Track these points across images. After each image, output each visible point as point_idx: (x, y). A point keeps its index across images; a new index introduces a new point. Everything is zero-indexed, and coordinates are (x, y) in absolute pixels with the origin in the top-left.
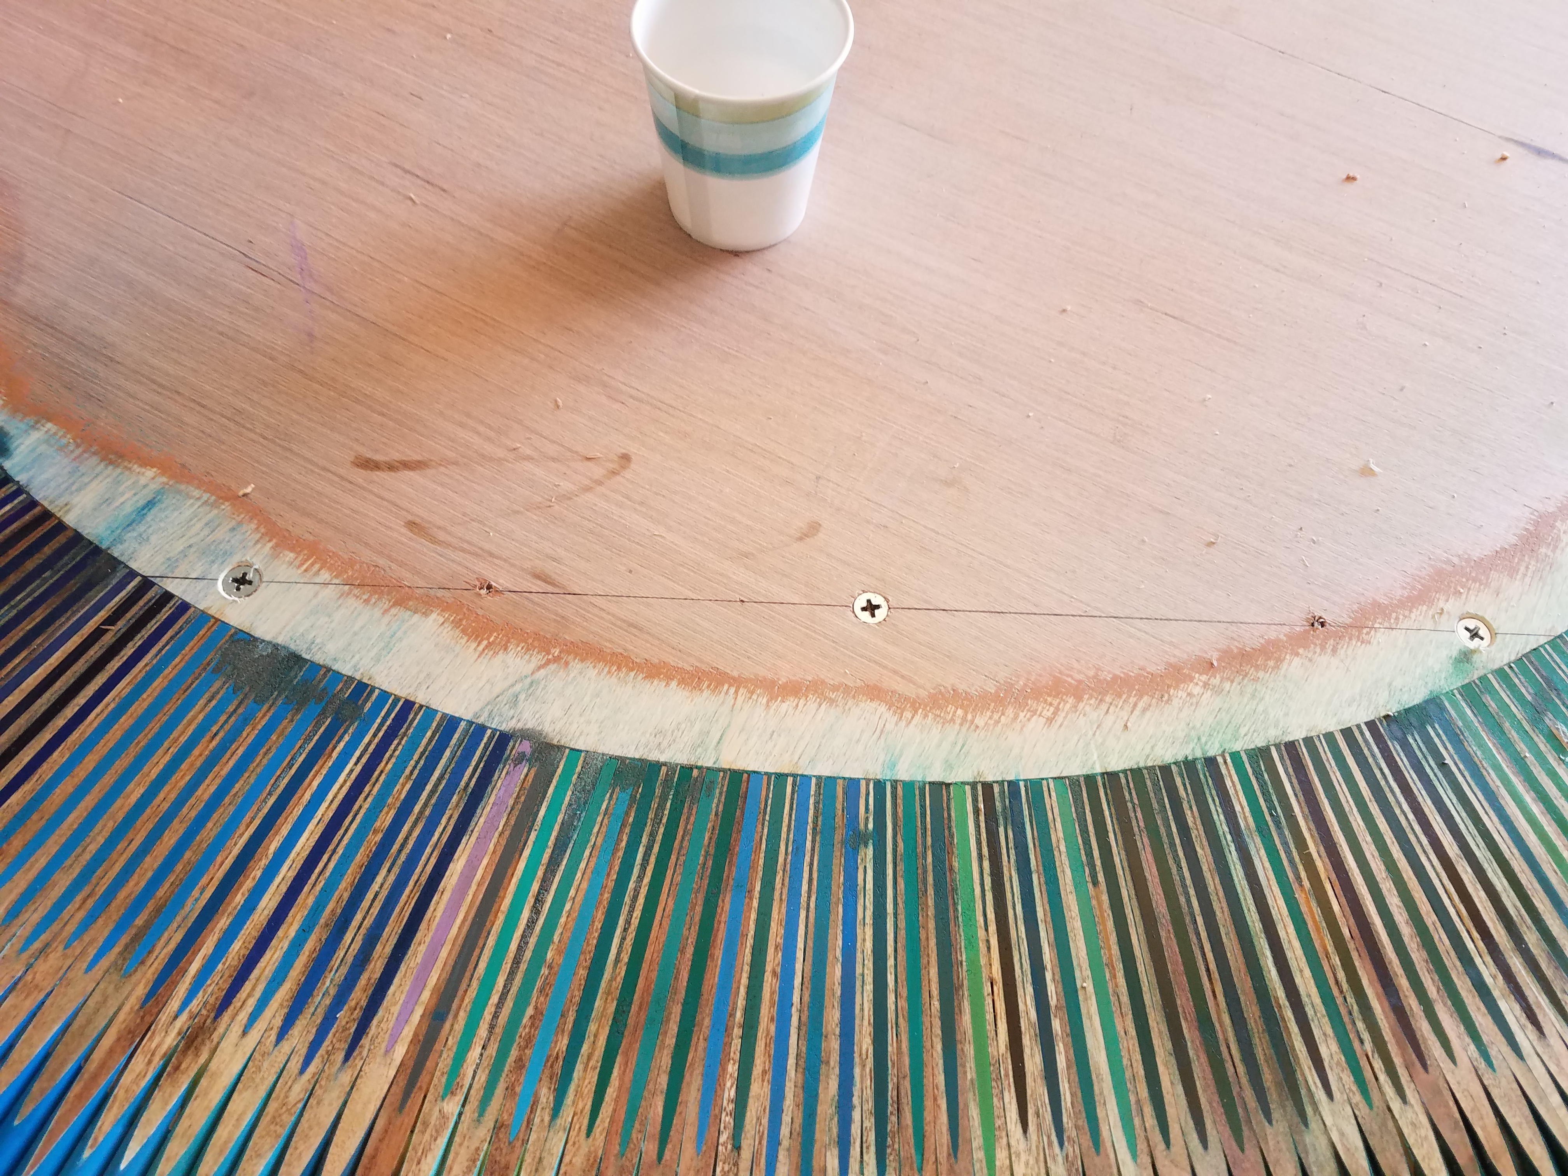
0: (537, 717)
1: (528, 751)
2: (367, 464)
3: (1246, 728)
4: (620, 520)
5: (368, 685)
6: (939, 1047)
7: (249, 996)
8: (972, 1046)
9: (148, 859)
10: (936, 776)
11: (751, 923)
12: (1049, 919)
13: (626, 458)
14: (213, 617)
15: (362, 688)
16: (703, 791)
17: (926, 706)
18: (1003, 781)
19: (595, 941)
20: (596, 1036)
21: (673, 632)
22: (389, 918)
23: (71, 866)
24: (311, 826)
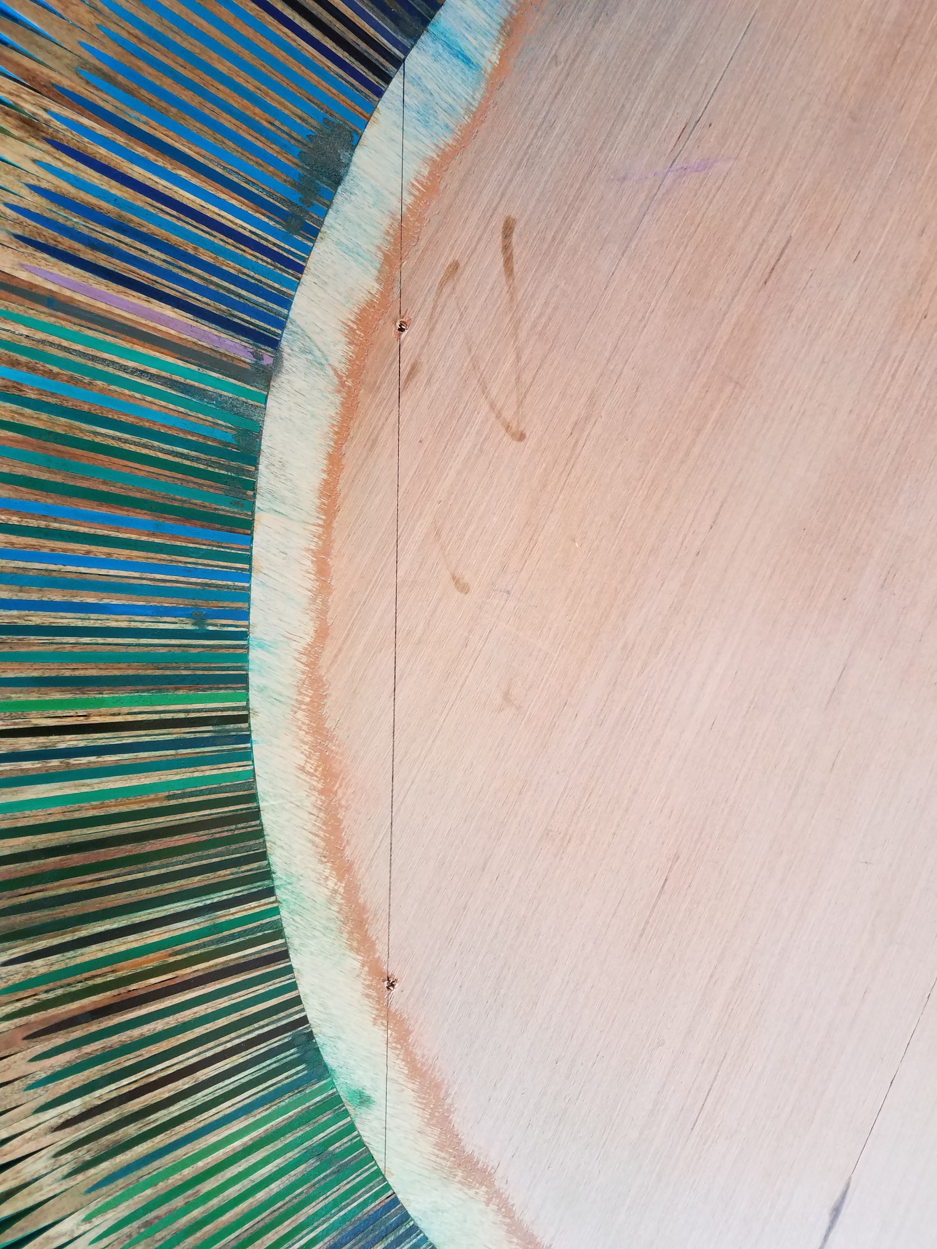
0: (294, 369)
1: (264, 363)
2: (508, 229)
3: (299, 921)
4: (466, 433)
5: (316, 237)
6: (35, 674)
7: (64, 163)
8: (36, 699)
9: (170, 81)
10: (254, 679)
11: (129, 535)
12: (138, 761)
13: (521, 437)
14: (371, 115)
15: (313, 233)
16: (235, 499)
17: (312, 673)
18: (250, 731)
19: (110, 416)
20: (38, 419)
21: (369, 476)
22: (126, 262)
23: (163, 24)
24: (198, 201)
